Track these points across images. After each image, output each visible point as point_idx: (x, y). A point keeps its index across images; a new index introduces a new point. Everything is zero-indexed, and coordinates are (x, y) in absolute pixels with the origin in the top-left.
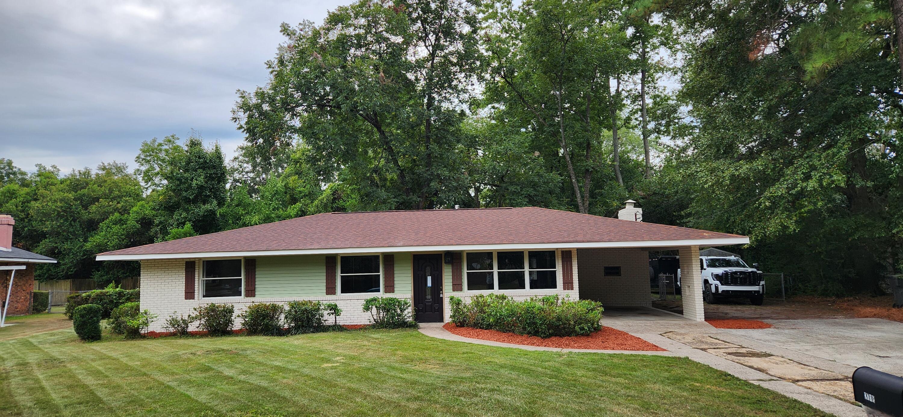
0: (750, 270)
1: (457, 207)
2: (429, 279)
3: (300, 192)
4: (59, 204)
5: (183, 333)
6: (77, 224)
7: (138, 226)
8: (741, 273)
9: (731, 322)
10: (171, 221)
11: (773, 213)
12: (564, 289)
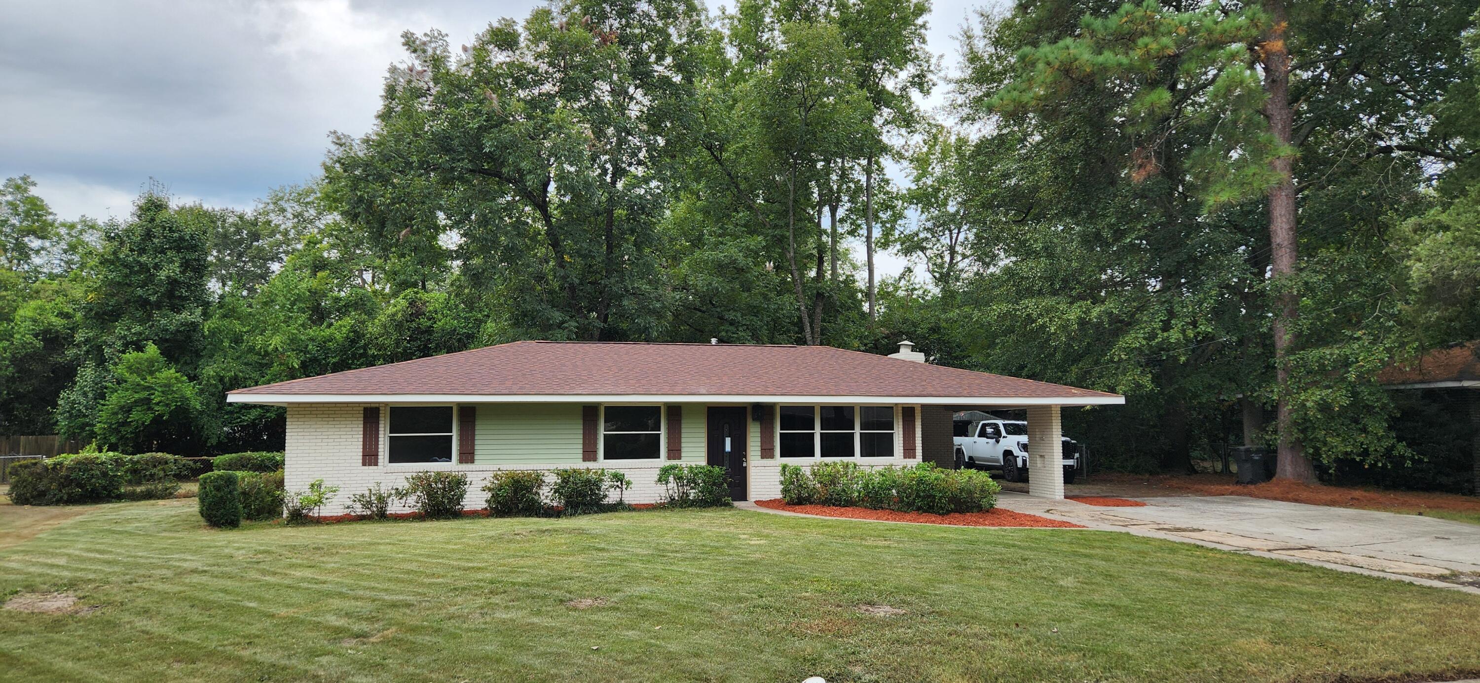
1: (714, 341)
2: (728, 441)
5: (382, 516)
7: (39, 344)
10: (110, 339)
12: (905, 457)
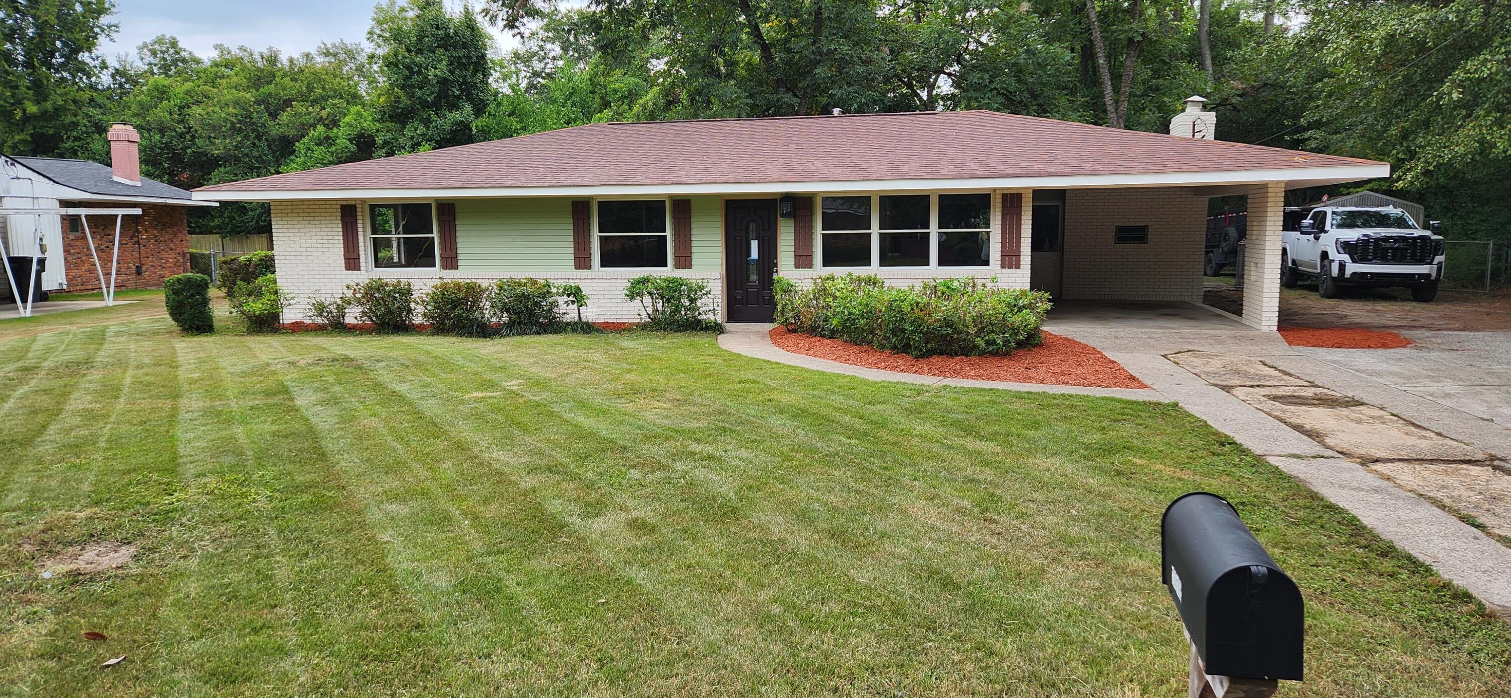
0: (1418, 233)
1: (836, 111)
2: (754, 244)
3: (615, 91)
4: (231, 110)
5: (337, 326)
6: (263, 144)
7: (353, 148)
8: (1398, 239)
9: (1326, 334)
11: (1469, 116)
12: (1003, 267)
